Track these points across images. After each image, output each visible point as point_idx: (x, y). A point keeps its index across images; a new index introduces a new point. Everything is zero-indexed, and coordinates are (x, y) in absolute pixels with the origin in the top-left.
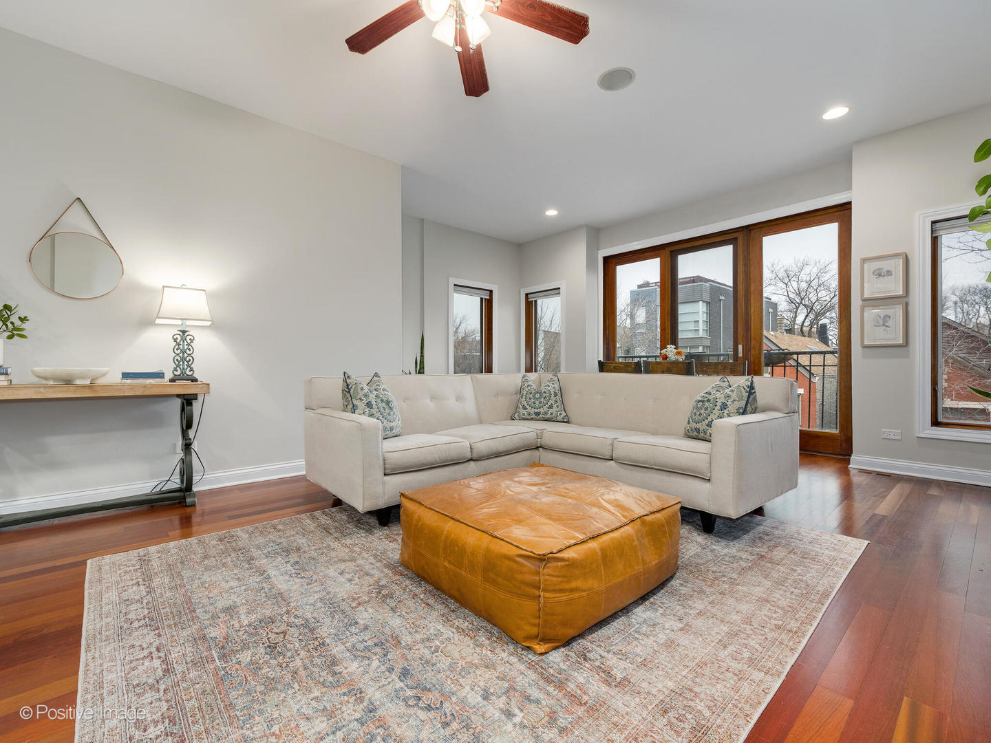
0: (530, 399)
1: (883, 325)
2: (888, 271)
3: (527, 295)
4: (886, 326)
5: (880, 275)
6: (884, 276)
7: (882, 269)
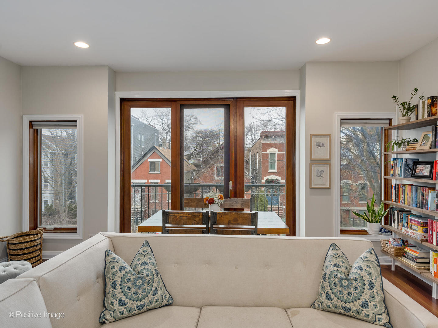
0: (129, 288)
1: (321, 176)
2: (323, 144)
3: (31, 122)
4: (322, 177)
5: (319, 146)
6: (321, 146)
7: (319, 142)
